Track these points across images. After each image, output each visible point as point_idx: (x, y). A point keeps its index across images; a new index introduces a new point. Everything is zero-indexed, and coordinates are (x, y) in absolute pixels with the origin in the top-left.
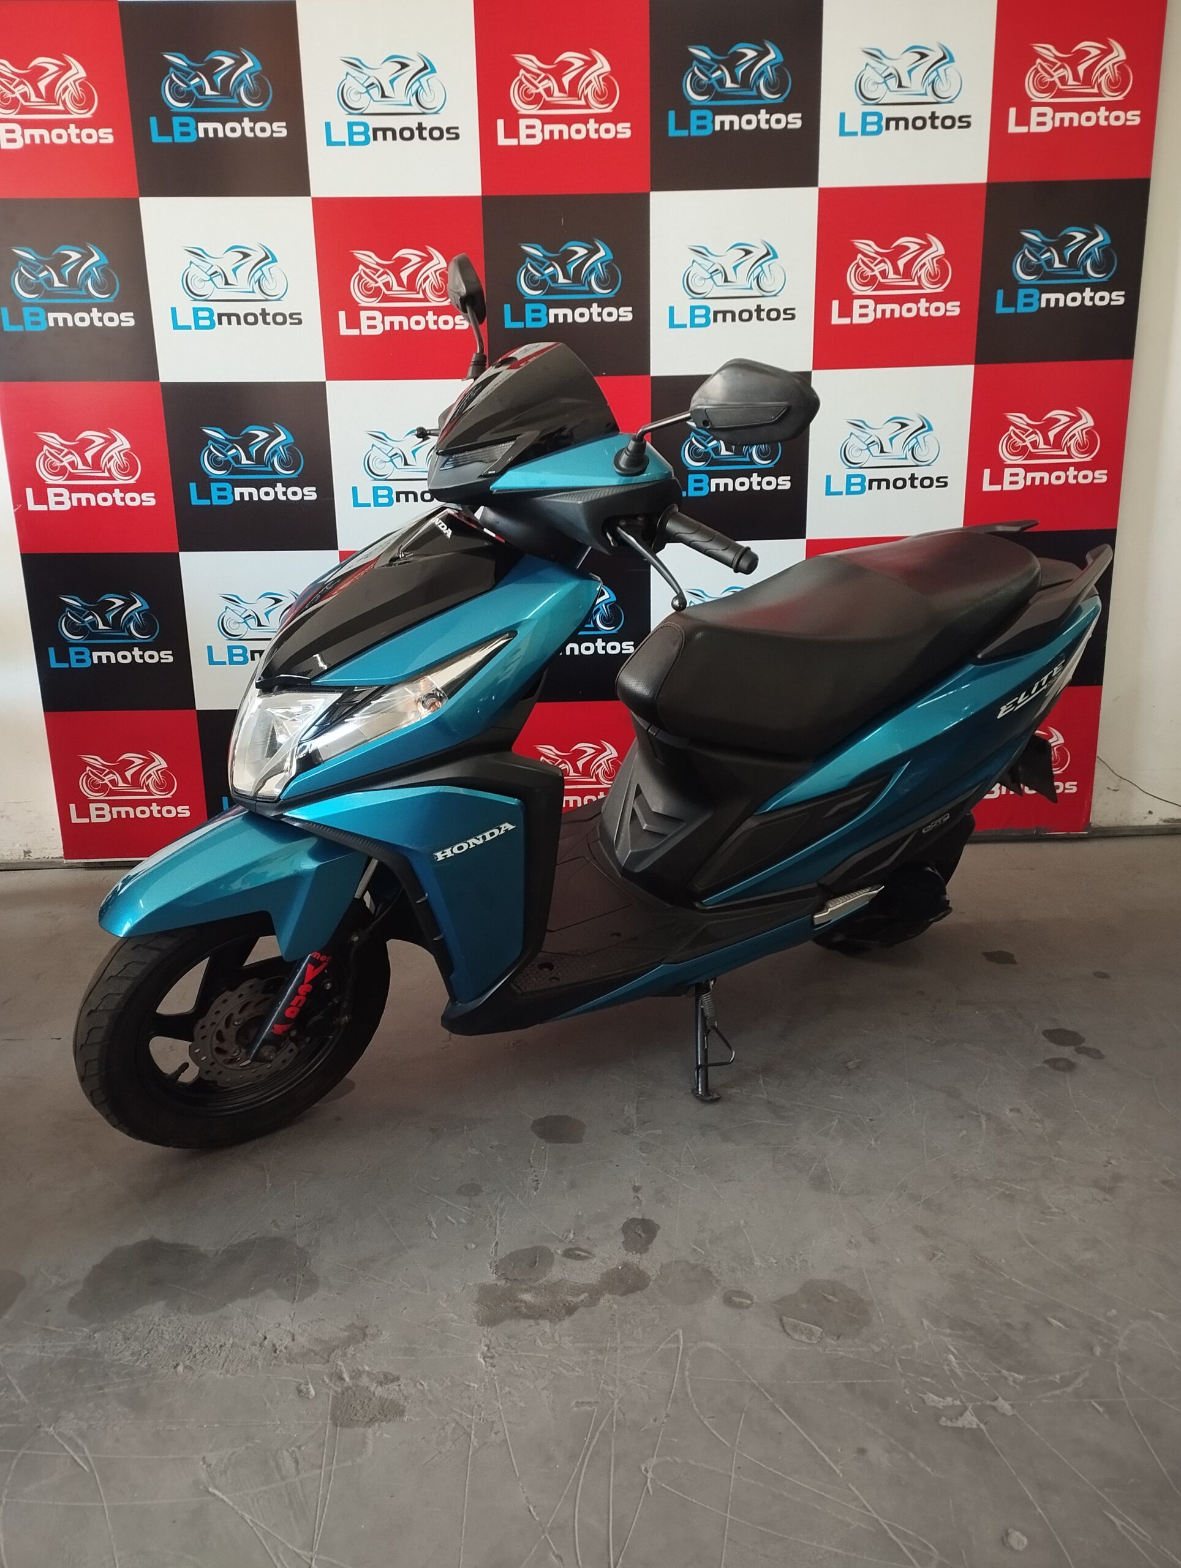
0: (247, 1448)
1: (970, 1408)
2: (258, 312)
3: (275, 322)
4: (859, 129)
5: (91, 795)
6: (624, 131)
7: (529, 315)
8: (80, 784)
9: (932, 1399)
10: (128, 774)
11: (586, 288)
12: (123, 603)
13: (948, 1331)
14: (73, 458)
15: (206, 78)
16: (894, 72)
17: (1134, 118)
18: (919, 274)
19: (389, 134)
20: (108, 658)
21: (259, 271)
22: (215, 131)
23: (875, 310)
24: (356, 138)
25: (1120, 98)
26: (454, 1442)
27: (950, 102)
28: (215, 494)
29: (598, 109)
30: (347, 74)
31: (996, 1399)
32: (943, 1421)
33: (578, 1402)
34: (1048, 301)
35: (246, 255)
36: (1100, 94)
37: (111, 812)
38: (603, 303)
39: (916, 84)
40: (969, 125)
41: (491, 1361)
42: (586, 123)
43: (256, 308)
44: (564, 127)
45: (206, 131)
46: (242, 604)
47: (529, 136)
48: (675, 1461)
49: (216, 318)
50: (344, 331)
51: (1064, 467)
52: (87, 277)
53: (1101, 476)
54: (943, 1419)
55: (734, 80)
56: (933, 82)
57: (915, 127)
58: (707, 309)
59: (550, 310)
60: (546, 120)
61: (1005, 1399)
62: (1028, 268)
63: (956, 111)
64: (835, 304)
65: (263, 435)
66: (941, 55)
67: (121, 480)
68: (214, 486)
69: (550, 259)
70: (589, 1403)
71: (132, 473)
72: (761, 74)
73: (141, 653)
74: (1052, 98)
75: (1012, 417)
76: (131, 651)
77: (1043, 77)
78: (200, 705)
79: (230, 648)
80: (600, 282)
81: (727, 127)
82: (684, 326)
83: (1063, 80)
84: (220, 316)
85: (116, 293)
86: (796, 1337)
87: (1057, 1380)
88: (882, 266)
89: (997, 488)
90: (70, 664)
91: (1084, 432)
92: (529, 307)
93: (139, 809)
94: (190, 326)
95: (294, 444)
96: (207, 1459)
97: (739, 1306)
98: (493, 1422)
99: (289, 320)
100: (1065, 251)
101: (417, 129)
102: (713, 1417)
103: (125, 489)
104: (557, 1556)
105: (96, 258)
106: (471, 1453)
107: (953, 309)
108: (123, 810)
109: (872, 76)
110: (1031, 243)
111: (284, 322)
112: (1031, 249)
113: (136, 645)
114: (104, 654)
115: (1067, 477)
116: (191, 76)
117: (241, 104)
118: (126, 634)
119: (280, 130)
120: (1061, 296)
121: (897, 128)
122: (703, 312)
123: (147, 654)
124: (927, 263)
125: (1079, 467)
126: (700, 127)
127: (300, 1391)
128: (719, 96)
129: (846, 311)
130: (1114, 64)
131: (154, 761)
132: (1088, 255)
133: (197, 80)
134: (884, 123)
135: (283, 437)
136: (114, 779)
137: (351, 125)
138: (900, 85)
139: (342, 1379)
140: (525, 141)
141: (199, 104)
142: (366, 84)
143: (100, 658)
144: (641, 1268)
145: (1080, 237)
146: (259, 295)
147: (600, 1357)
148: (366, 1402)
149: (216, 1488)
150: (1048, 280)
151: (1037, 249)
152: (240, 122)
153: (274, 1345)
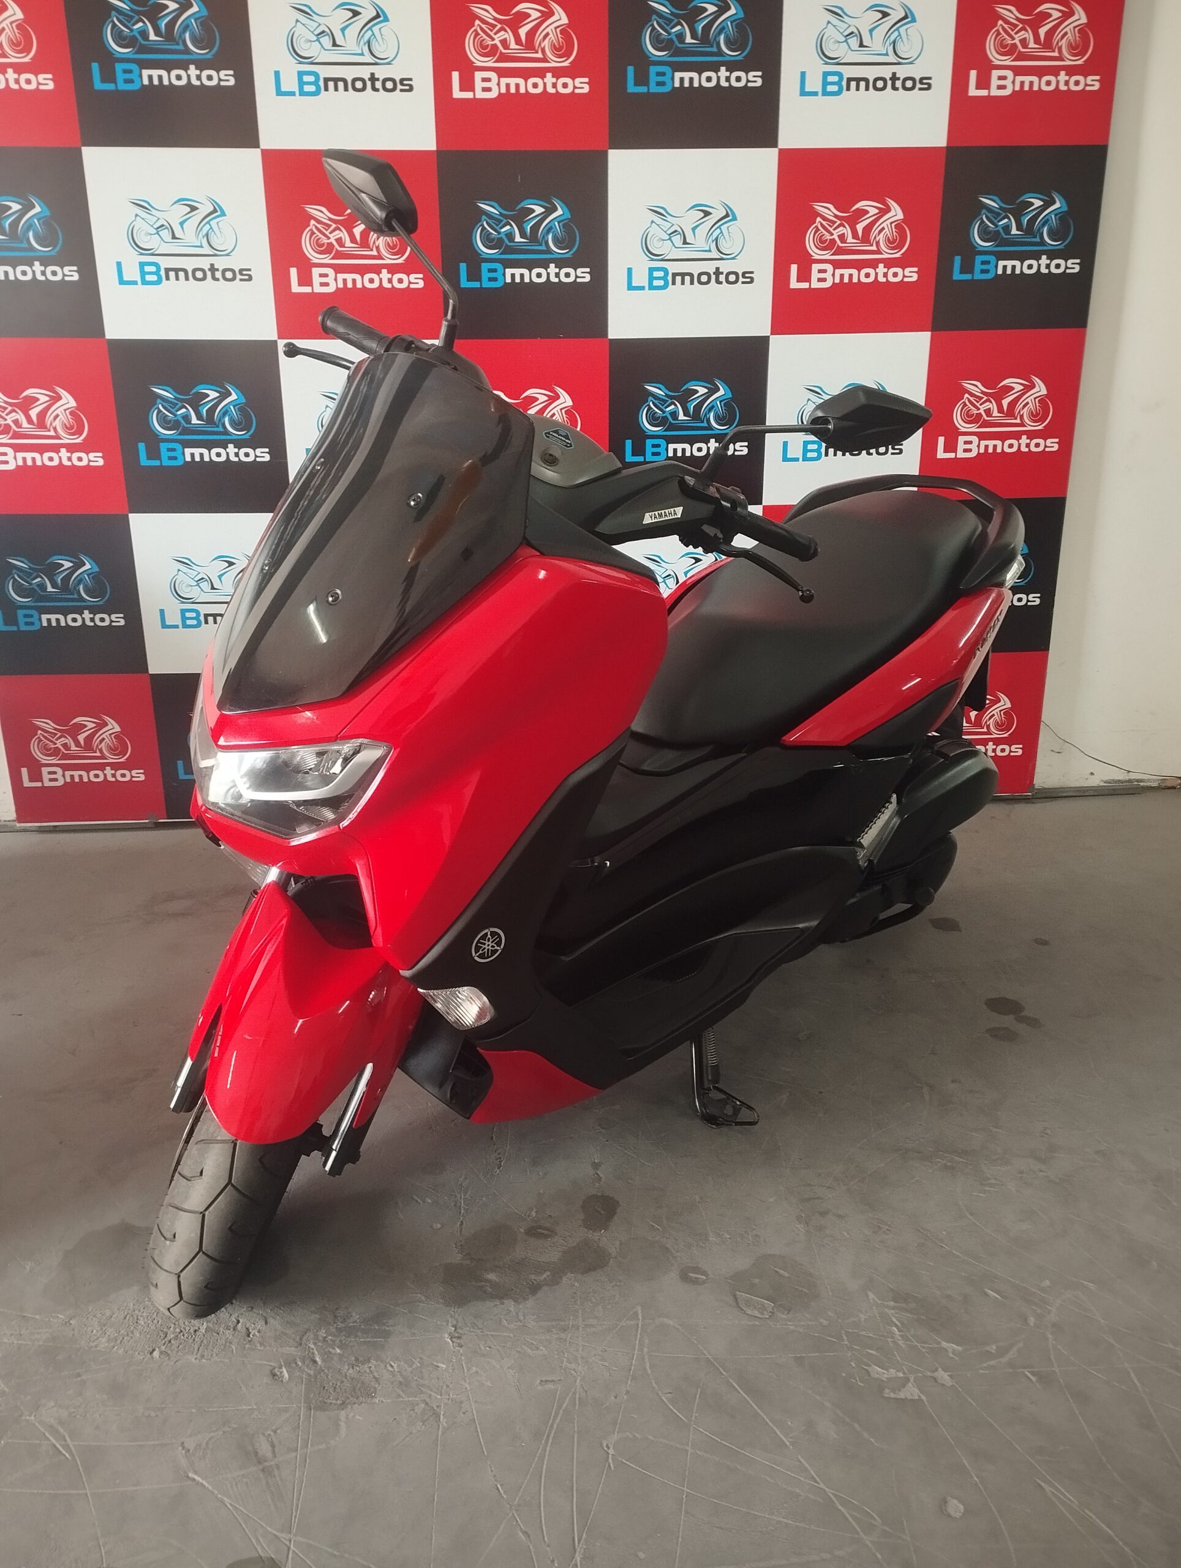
0: (224, 1432)
1: (912, 1380)
2: (207, 267)
3: (225, 279)
4: (819, 88)
5: (44, 759)
6: (582, 85)
7: (485, 275)
8: (32, 748)
9: (876, 1371)
10: (81, 738)
11: (543, 248)
12: (71, 564)
13: (892, 1303)
14: (18, 417)
15: (149, 21)
16: (856, 31)
17: (1093, 83)
18: (877, 239)
19: (341, 84)
20: (58, 620)
21: (208, 225)
22: (160, 78)
23: (833, 275)
24: (307, 88)
25: (1080, 62)
26: (424, 1422)
27: (911, 63)
28: (165, 454)
29: (555, 62)
30: (297, 21)
31: (936, 1370)
32: (887, 1393)
33: (542, 1381)
34: (1005, 267)
35: (193, 209)
36: (1060, 58)
37: (64, 776)
38: (561, 263)
39: (877, 43)
40: (929, 87)
41: (458, 1341)
42: (543, 77)
43: (205, 263)
44: (521, 81)
45: (150, 77)
46: (195, 567)
47: (485, 90)
48: (635, 1436)
49: (163, 273)
50: (296, 288)
51: (1017, 436)
52: (28, 229)
53: (1052, 445)
54: (887, 1391)
55: (694, 36)
56: (894, 42)
57: (876, 88)
58: (665, 270)
59: (507, 270)
60: (502, 73)
61: (944, 1370)
62: (985, 235)
63: (916, 71)
64: (794, 268)
65: (213, 395)
66: (903, 14)
67: (67, 439)
68: (163, 447)
69: (506, 217)
70: (553, 1381)
71: (79, 432)
72: (722, 30)
73: (92, 616)
74: (1013, 61)
75: (968, 385)
76: (81, 613)
77: (1004, 39)
78: (152, 670)
79: (183, 612)
80: (558, 242)
81: (687, 84)
82: (643, 288)
83: (1024, 42)
84: (167, 270)
85: (58, 248)
86: (749, 1312)
87: (993, 1351)
88: (841, 230)
89: (952, 455)
90: (18, 627)
91: (1037, 400)
92: (485, 267)
93: (92, 773)
94: (136, 281)
95: (246, 404)
96: (186, 1445)
97: (695, 1282)
98: (461, 1402)
99: (239, 277)
100: (1022, 218)
101: (369, 79)
102: (670, 1393)
103: (71, 448)
104: (525, 1533)
105: (37, 209)
106: (440, 1434)
107: (911, 275)
108: (76, 774)
109: (833, 34)
110: (989, 209)
111: (234, 279)
112: (989, 215)
113: (86, 608)
114: (53, 617)
115: (1020, 445)
116: (134, 20)
117: (187, 51)
118: (76, 596)
119: (227, 77)
120: (1017, 263)
121: (858, 89)
122: (661, 274)
123: (98, 617)
124: (886, 227)
125: (1031, 435)
126: (659, 84)
127: (274, 1375)
128: (678, 52)
129: (804, 276)
130: (1075, 27)
131: (107, 725)
132: (1045, 222)
133: (140, 24)
134: (844, 83)
135: (234, 396)
136: (66, 743)
137: (301, 74)
138: (861, 45)
139: (315, 1362)
140: (480, 95)
141: (143, 49)
142: (316, 32)
143: (49, 620)
144: (601, 1245)
145: (1038, 203)
146: (207, 250)
147: (563, 1336)
148: (339, 1384)
149: (196, 1473)
150: (1005, 247)
151: (995, 215)
152: (186, 69)
153: (248, 1329)
